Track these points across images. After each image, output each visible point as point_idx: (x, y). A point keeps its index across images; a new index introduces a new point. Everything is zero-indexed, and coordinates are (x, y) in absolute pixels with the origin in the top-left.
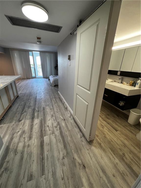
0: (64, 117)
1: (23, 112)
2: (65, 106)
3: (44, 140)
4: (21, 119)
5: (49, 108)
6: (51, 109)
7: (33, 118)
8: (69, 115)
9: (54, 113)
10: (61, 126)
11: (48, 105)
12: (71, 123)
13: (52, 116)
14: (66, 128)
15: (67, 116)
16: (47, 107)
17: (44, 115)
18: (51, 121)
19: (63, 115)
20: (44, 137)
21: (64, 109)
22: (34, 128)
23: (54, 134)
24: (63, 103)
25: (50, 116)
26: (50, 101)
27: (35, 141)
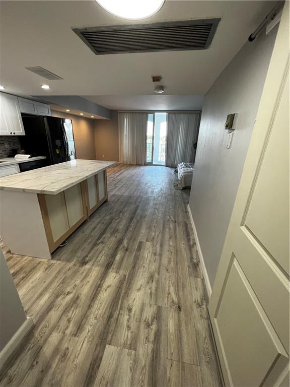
0: (181, 297)
1: (99, 241)
2: (194, 257)
3: (101, 358)
4: (87, 259)
5: (151, 249)
6: (155, 254)
7: (108, 266)
8: (197, 295)
9: (159, 268)
10: (163, 328)
11: (154, 239)
12: (197, 333)
13: (151, 278)
14: (173, 348)
15: (191, 294)
16: (148, 244)
17: (134, 267)
18: (142, 292)
19: (180, 288)
20: (107, 346)
21: (189, 267)
22: (99, 298)
23: (135, 350)
24: (191, 243)
25: (146, 275)
26: (161, 229)
27: (84, 345)
